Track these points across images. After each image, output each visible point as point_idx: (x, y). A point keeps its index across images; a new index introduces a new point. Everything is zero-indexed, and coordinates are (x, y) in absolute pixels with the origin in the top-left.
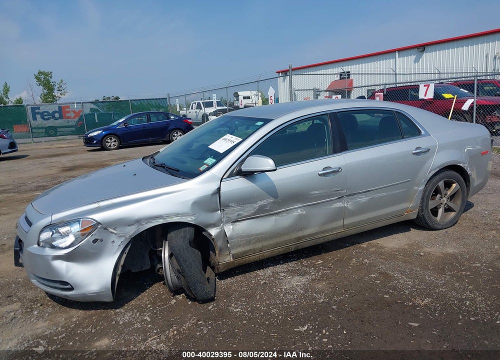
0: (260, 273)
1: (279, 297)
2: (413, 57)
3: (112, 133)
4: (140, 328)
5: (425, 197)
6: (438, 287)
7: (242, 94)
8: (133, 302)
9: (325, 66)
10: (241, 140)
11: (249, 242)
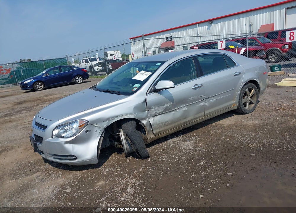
0: (167, 142)
1: (182, 152)
2: (207, 27)
3: (39, 80)
4: (116, 174)
5: (241, 97)
6: (257, 138)
7: (109, 53)
8: (105, 164)
9: (157, 34)
10: (151, 73)
11: (162, 126)
